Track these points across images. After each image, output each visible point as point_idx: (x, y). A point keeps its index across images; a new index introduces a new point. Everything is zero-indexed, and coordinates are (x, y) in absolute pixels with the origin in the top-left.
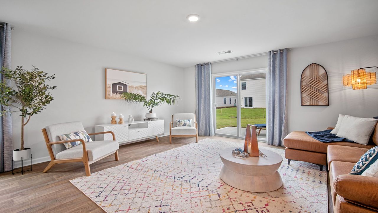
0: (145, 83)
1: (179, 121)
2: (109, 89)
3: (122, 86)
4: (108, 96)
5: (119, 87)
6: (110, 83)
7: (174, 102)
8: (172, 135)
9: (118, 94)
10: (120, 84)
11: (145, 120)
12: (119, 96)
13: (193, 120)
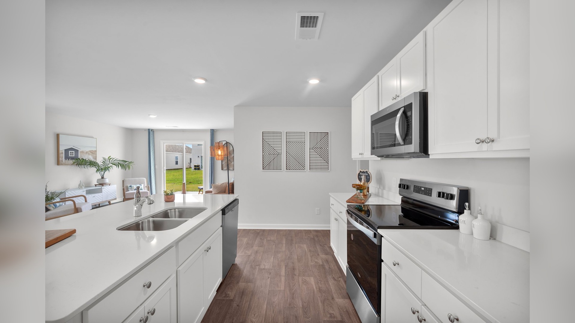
0: (94, 147)
1: (130, 186)
2: (62, 155)
3: (74, 152)
4: (61, 162)
5: (71, 153)
6: (62, 149)
7: (129, 168)
8: (126, 198)
9: (70, 160)
10: (71, 149)
11: (96, 186)
12: (71, 162)
13: (144, 185)
